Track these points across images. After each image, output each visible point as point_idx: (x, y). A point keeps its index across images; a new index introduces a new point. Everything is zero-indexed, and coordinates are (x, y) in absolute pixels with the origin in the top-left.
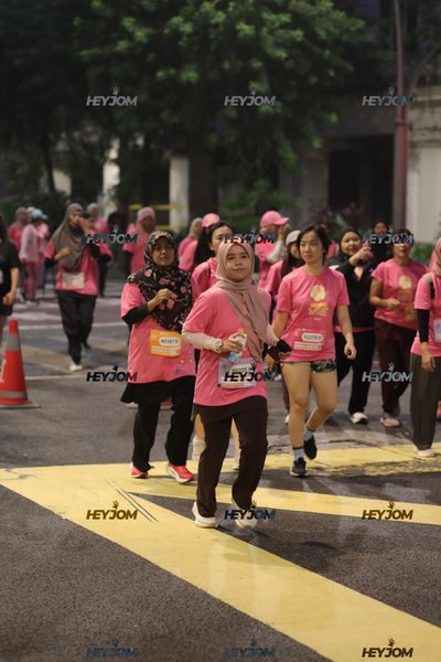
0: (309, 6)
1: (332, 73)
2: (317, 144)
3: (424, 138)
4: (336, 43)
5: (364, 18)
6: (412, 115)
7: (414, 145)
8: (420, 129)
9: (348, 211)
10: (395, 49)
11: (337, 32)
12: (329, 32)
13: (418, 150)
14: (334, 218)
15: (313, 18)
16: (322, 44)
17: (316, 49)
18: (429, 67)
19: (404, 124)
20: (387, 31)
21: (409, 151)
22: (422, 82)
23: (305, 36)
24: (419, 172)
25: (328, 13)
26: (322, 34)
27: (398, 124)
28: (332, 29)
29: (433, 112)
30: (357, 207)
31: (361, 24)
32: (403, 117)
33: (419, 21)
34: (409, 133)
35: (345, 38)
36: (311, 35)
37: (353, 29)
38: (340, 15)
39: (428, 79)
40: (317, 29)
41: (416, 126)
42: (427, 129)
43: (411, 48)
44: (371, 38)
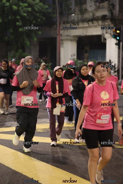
0: (33, 1)
1: (39, 20)
2: (35, 40)
3: (65, 38)
4: (40, 12)
5: (48, 5)
6: (62, 32)
7: (62, 40)
8: (64, 36)
9: (44, 58)
10: (57, 14)
11: (41, 9)
12: (38, 9)
13: (63, 42)
14: (40, 60)
15: (34, 5)
16: (37, 12)
17: (35, 13)
18: (66, 19)
19: (59, 34)
20: (54, 9)
21: (61, 42)
22: (64, 23)
23: (32, 9)
24: (64, 48)
25: (38, 3)
26: (37, 9)
27: (57, 34)
28: (39, 8)
29: (67, 31)
30: (47, 57)
31: (47, 6)
32: (59, 32)
33: (63, 6)
34: (61, 37)
35: (43, 10)
36: (33, 9)
37: (45, 8)
38: (41, 4)
39: (66, 22)
40: (35, 8)
41: (63, 35)
42: (66, 36)
43: (61, 14)
44: (50, 10)
